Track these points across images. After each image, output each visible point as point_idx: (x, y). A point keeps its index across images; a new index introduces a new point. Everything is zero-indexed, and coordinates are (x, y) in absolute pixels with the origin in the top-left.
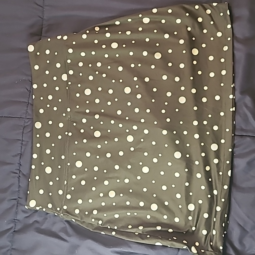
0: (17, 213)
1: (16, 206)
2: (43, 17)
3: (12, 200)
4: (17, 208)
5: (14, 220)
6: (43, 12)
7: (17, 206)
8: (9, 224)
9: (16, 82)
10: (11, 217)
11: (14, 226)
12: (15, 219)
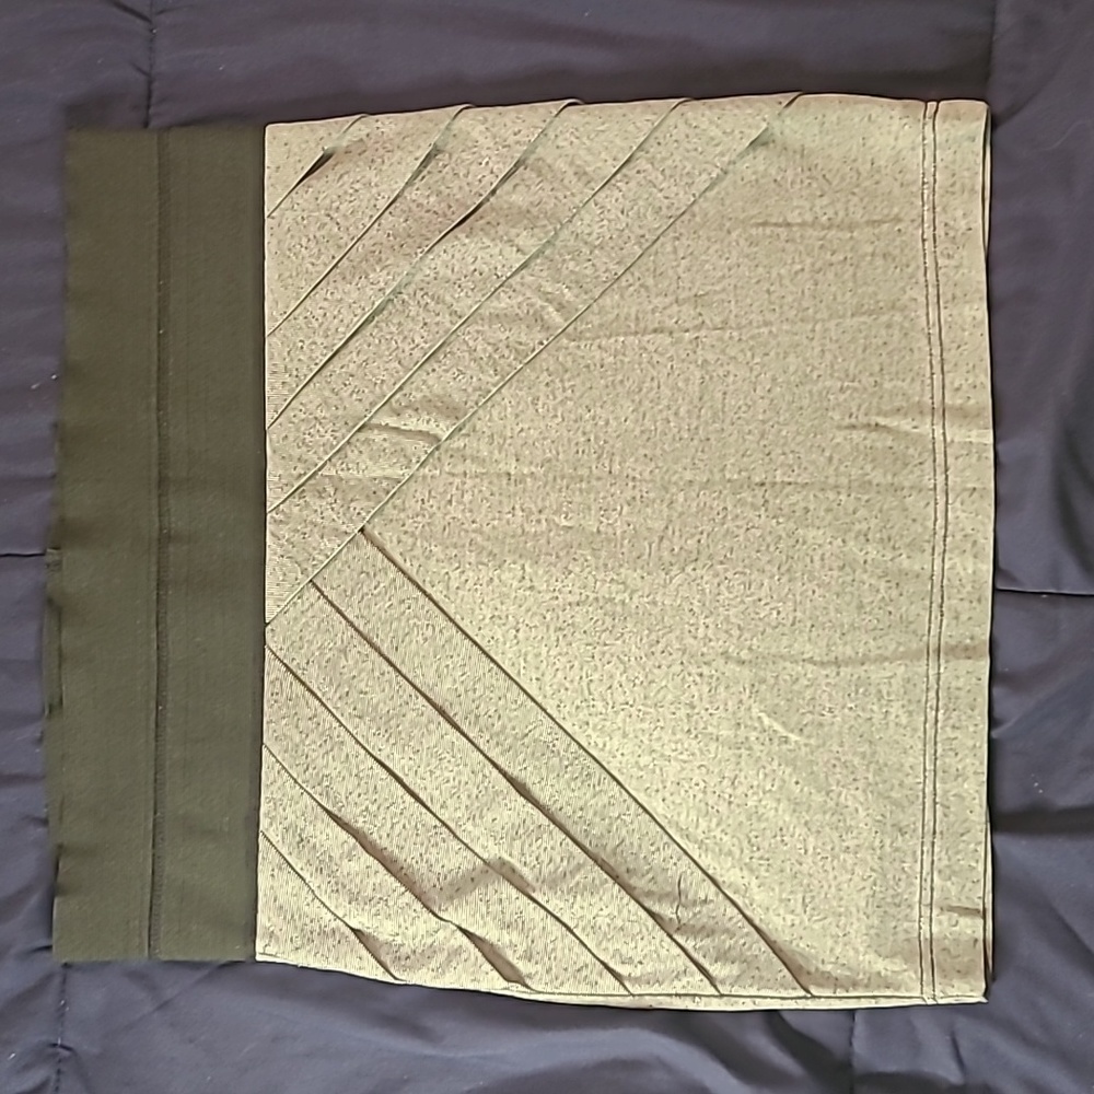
0: (63, 1015)
1: (57, 981)
2: (151, 66)
3: (38, 954)
4: (63, 991)
5: (51, 1050)
6: (152, 40)
7: (64, 981)
8: (27, 1067)
9: (34, 387)
10: (34, 1034)
11: (54, 1077)
12: (55, 1045)
